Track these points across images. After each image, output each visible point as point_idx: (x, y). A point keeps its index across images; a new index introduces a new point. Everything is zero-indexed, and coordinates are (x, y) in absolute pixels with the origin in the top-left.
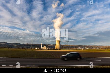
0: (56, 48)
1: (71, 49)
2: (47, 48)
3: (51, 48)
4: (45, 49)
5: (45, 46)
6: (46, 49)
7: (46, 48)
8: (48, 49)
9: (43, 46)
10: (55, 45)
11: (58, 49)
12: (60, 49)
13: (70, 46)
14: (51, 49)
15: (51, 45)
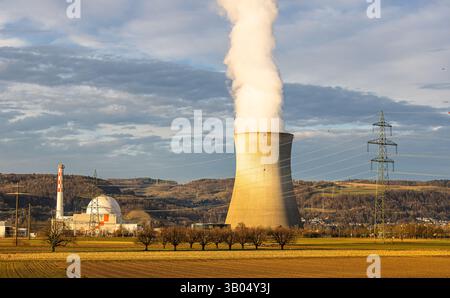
0: (233, 221)
1: (421, 233)
2: (131, 227)
3: (172, 227)
4: (105, 236)
5: (100, 205)
6: (122, 234)
7: (112, 226)
8: (146, 239)
9: (75, 205)
10: (231, 182)
11: (260, 231)
12: (281, 239)
13: (405, 194)
14: (175, 240)
15: (172, 185)
